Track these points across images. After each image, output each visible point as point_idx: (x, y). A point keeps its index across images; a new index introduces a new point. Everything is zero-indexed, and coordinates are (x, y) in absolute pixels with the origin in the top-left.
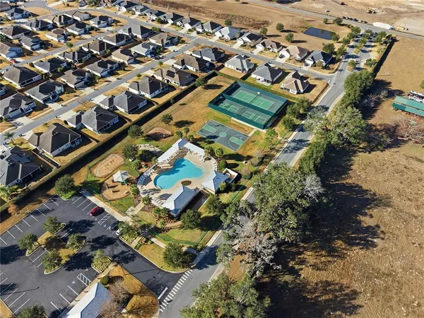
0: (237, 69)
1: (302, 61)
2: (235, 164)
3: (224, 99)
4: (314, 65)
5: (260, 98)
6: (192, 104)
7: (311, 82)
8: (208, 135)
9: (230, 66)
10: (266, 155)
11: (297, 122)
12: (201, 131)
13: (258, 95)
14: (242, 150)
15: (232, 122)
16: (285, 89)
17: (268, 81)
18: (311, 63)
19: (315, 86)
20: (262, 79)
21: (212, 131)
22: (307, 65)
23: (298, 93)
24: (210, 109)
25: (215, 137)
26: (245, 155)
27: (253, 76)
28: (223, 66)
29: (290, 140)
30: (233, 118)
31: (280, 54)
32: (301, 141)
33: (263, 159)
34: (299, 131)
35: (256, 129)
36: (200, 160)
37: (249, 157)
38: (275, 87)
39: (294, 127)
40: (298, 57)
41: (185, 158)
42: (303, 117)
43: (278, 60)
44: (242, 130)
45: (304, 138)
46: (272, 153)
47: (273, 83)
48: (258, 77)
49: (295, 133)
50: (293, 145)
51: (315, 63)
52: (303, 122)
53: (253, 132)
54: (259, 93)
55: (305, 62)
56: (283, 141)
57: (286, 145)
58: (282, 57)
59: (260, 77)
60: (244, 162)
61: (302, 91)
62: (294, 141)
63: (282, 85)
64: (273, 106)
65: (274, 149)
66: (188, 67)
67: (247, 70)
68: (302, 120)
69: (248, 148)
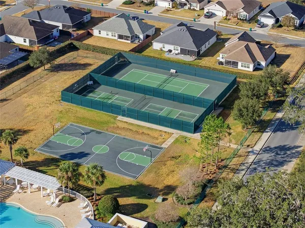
0: (120, 37)
1: (253, 20)
2: (138, 205)
3: (97, 84)
4: (278, 24)
5: (177, 80)
6: (25, 99)
7: (280, 51)
8: (64, 152)
9: (104, 34)
10: (210, 181)
11: (267, 115)
12: (46, 145)
13: (172, 75)
14: (152, 175)
15: (121, 125)
16: (228, 63)
17: (189, 53)
18: (270, 21)
19: (288, 56)
20: (176, 49)
21: (74, 143)
22: (263, 26)
23: (256, 69)
24: (66, 105)
25: (82, 155)
26: (160, 186)
27: (156, 46)
28: (90, 35)
29: (258, 148)
30: (120, 118)
31: (206, 11)
32: (283, 148)
33: (204, 187)
34: (275, 131)
35: (177, 133)
36: (48, 203)
37: (170, 189)
38: (206, 62)
39: (262, 126)
40: (243, 14)
41: (9, 202)
42: (276, 106)
43: (204, 21)
44: (145, 137)
45: (288, 143)
46: (224, 175)
47: (200, 55)
48: (168, 47)
49: (266, 136)
50: (266, 157)
51: (277, 21)
52: (279, 115)
53: (170, 141)
54: (173, 71)
55: (257, 21)
56: (243, 151)
57: (251, 158)
58: (210, 15)
59: (171, 47)
60: (159, 199)
61: (263, 63)
62: (267, 150)
63: (221, 57)
64: (207, 92)
65: (225, 167)
66: (13, 38)
67: (141, 37)
68: (276, 110)
69: (164, 170)
